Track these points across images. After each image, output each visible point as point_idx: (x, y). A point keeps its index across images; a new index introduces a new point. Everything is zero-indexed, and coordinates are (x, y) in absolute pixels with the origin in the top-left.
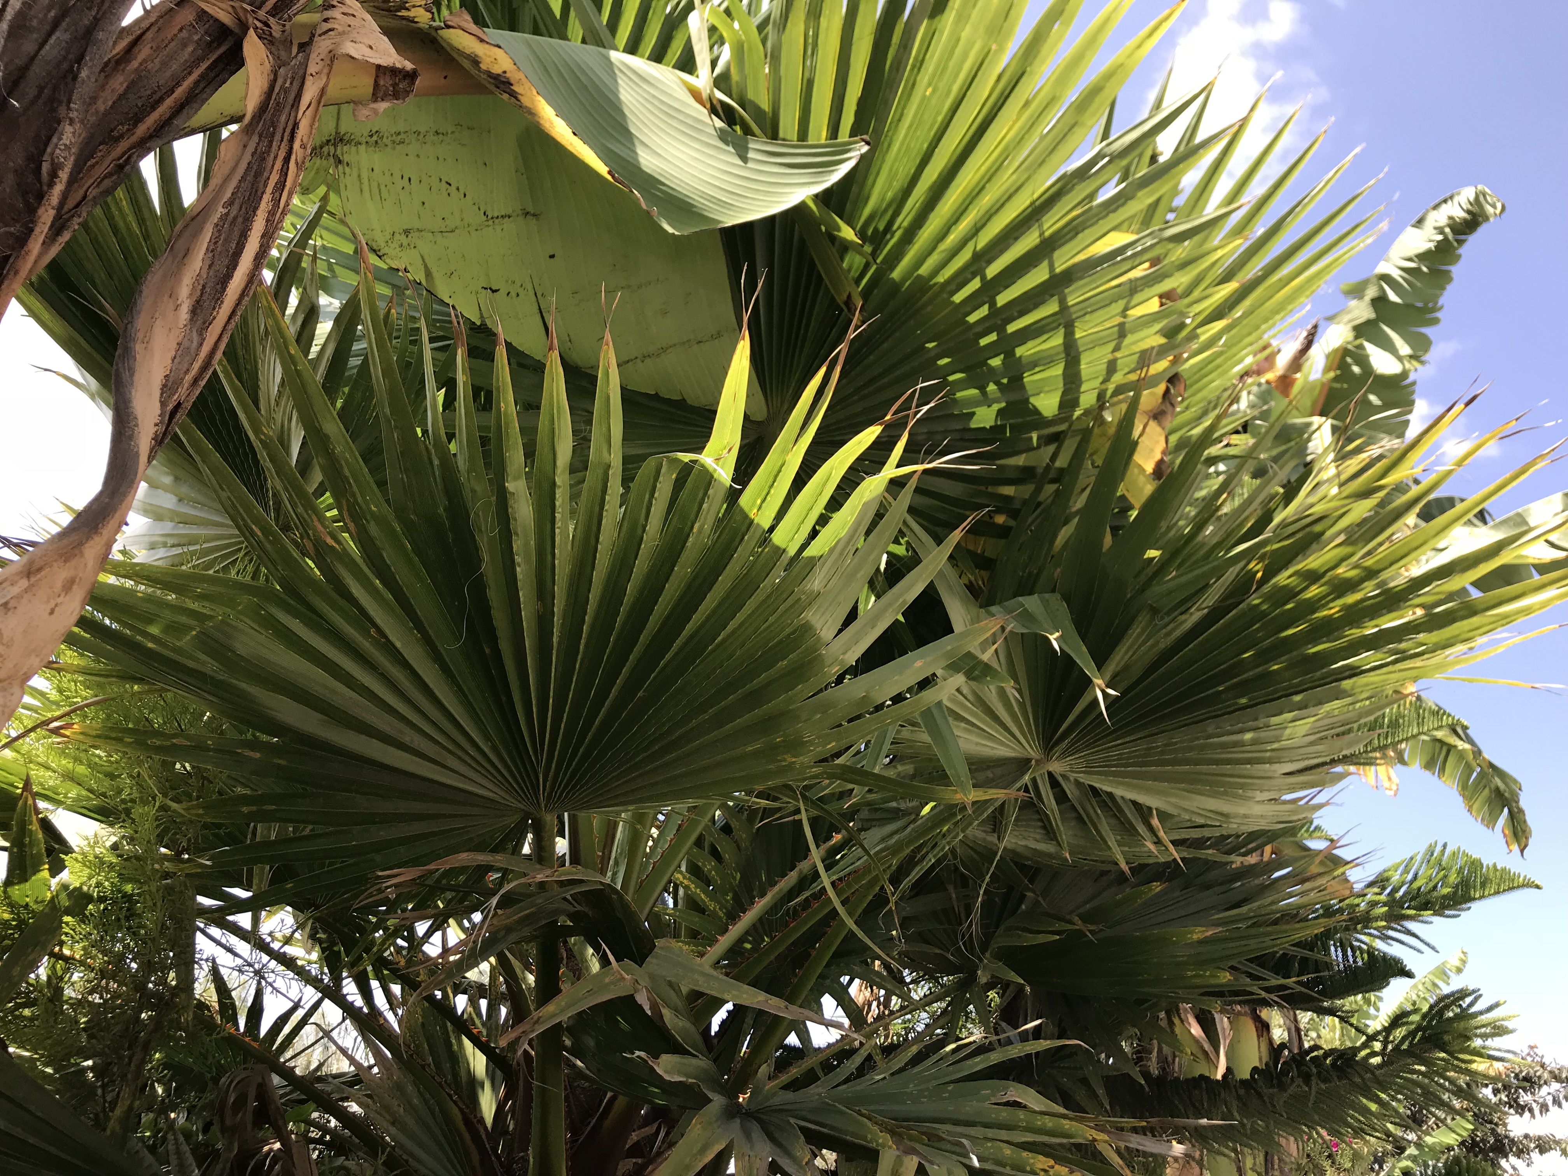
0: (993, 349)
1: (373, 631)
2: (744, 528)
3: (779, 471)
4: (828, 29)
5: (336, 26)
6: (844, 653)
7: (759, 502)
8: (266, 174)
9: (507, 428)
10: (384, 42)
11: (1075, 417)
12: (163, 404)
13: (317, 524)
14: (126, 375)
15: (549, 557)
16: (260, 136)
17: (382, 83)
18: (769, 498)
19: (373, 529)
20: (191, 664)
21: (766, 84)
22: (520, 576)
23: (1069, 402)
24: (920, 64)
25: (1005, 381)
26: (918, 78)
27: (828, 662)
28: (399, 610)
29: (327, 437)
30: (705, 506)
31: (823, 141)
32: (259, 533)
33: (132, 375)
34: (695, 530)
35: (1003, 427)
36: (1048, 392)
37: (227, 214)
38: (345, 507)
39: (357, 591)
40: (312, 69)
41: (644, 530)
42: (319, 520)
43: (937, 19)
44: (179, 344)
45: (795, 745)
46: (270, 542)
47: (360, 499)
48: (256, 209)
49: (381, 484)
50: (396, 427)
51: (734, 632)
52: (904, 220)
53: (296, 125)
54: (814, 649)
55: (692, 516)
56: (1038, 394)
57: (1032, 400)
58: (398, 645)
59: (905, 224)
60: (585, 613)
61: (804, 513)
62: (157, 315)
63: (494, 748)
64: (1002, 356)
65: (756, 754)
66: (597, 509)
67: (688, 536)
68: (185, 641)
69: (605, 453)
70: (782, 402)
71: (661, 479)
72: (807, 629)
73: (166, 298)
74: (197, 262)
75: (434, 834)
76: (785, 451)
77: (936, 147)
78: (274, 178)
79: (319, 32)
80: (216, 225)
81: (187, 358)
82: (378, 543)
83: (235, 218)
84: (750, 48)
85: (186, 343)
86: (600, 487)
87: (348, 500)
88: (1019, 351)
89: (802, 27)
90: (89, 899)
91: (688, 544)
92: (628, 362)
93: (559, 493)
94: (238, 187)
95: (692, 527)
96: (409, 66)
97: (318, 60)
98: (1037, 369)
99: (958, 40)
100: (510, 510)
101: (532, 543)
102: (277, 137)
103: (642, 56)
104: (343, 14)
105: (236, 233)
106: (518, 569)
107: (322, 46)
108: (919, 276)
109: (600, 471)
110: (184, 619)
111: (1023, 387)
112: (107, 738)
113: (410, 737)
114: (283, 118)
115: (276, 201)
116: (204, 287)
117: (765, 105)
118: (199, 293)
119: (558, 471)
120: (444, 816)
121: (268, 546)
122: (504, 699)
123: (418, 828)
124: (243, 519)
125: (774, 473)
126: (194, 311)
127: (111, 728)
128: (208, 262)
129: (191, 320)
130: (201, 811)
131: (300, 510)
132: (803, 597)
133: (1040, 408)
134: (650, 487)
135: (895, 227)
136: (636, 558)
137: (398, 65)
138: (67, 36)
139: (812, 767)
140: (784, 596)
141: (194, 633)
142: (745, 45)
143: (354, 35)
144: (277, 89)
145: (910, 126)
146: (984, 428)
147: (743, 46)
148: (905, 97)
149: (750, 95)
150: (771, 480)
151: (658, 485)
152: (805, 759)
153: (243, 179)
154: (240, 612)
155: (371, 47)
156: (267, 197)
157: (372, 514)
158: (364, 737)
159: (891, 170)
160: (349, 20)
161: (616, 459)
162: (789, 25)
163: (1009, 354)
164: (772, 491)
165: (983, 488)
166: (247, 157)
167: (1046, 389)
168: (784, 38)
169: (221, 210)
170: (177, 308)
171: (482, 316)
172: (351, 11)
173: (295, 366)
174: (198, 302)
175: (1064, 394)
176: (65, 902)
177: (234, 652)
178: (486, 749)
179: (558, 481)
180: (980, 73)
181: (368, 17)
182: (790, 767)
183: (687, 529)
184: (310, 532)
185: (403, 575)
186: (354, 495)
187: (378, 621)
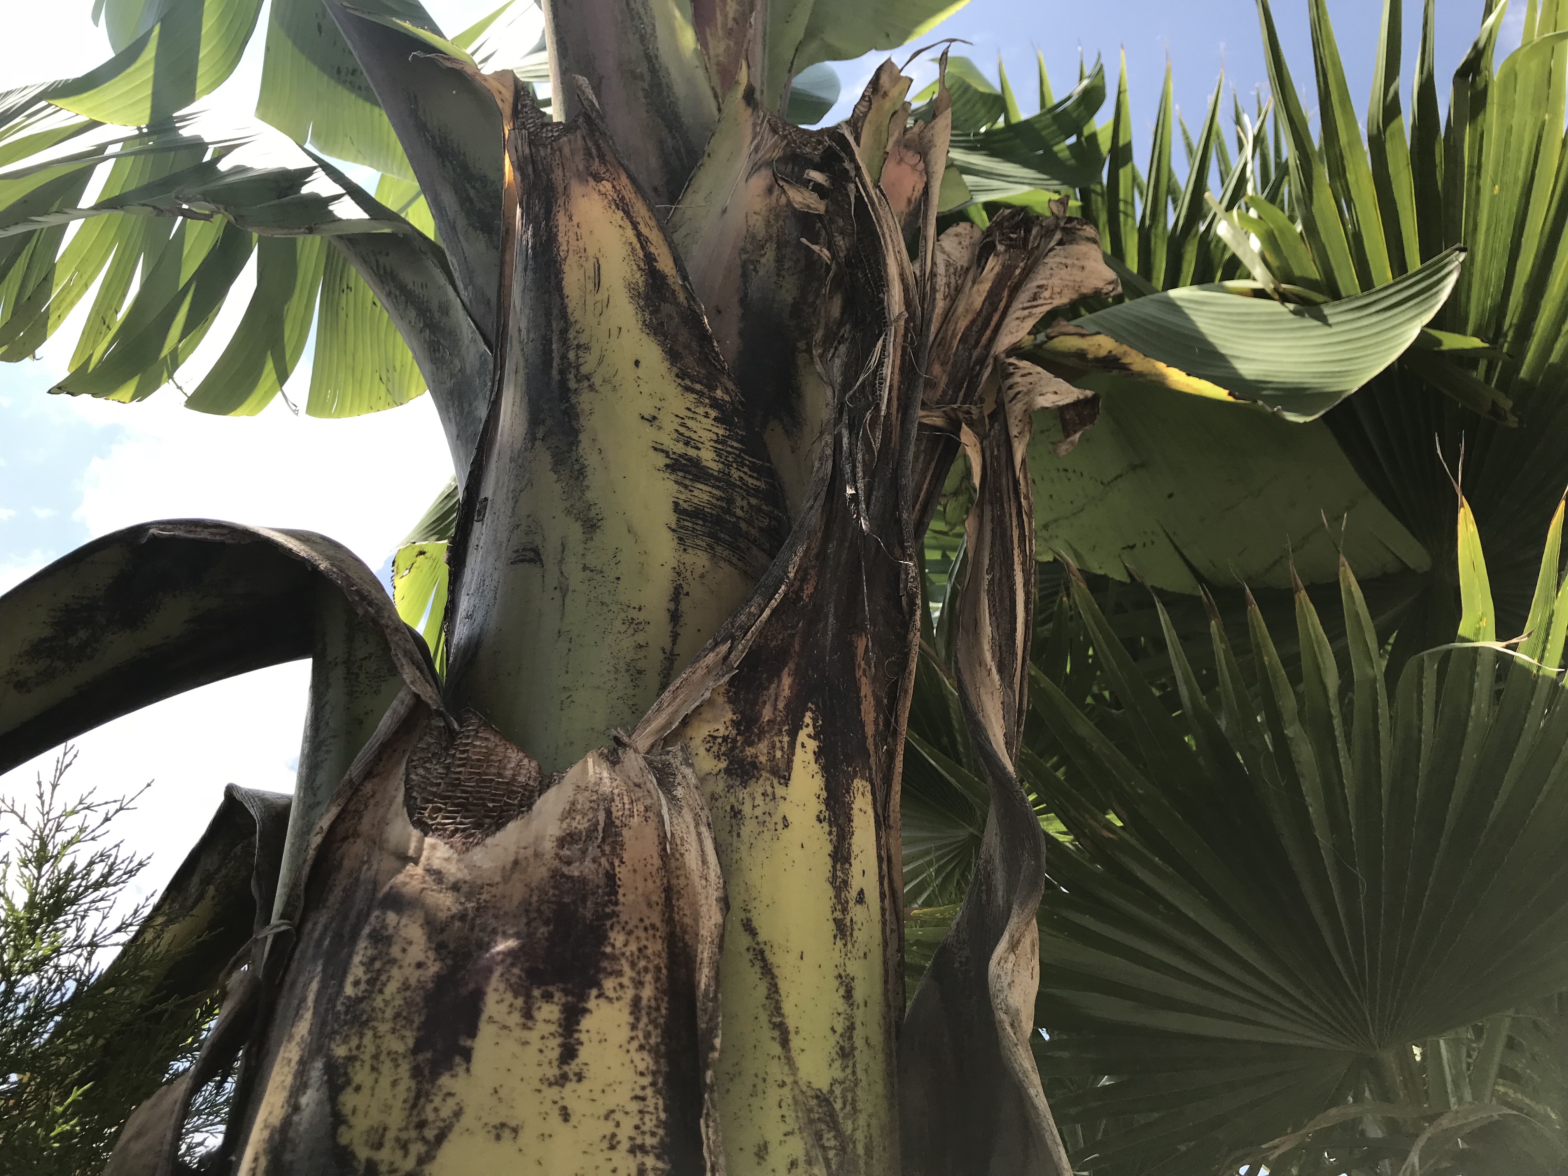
1: (1162, 908)
2: (1528, 692)
4: (1357, 181)
5: (1020, 389)
7: (1537, 655)
8: (1009, 533)
9: (1275, 678)
10: (1062, 385)
13: (1091, 821)
15: (1338, 789)
16: (992, 504)
17: (1068, 417)
18: (1547, 655)
19: (1145, 811)
21: (1310, 256)
22: (1313, 817)
24: (1477, 169)
26: (1481, 182)
28: (1182, 880)
30: (1476, 684)
31: (1391, 281)
34: (1473, 713)
37: (993, 579)
38: (1114, 798)
39: (1141, 874)
40: (1014, 431)
41: (1420, 731)
42: (1092, 817)
43: (1480, 118)
44: (1002, 702)
47: (1125, 787)
48: (1013, 564)
52: (1512, 317)
53: (1016, 483)
55: (1466, 700)
58: (1191, 915)
59: (1515, 321)
62: (979, 686)
66: (1372, 725)
67: (1467, 721)
69: (1368, 669)
71: (1425, 674)
73: (978, 669)
74: (987, 630)
77: (1521, 235)
78: (1016, 533)
79: (1006, 400)
80: (988, 591)
82: (1152, 823)
83: (1000, 579)
84: (1282, 232)
85: (1007, 700)
86: (1370, 703)
87: (1115, 791)
89: (1329, 191)
91: (1470, 728)
93: (1335, 723)
94: (991, 553)
95: (1469, 710)
96: (1089, 393)
97: (1017, 422)
99: (1510, 129)
100: (1293, 755)
101: (1319, 780)
102: (1005, 497)
103: (1184, 285)
104: (1023, 376)
105: (1006, 593)
106: (1311, 809)
107: (1016, 409)
108: (1551, 365)
109: (1367, 688)
114: (1004, 481)
115: (1023, 551)
116: (1000, 647)
117: (1314, 273)
118: (998, 654)
119: (1331, 703)
125: (1544, 626)
126: (1000, 671)
128: (995, 625)
129: (1001, 679)
131: (1072, 813)
134: (1416, 686)
135: (1506, 328)
136: (1418, 760)
137: (1081, 397)
138: (881, 492)
142: (1276, 233)
143: (1038, 389)
144: (988, 461)
145: (1488, 229)
147: (1274, 235)
148: (1473, 204)
149: (1297, 273)
150: (1543, 635)
151: (1424, 682)
153: (993, 544)
155: (1056, 393)
156: (1016, 552)
157: (1140, 797)
159: (1482, 278)
160: (1029, 379)
161: (1379, 672)
162: (1315, 195)
164: (1549, 646)
166: (988, 527)
168: (1314, 209)
169: (987, 577)
170: (989, 672)
172: (1026, 371)
174: (1000, 662)
178: (1296, 994)
179: (1332, 711)
180: (1542, 148)
181: (1039, 369)
183: (1464, 714)
184: (1086, 831)
185: (1181, 847)
186: (1119, 785)
187: (1165, 895)
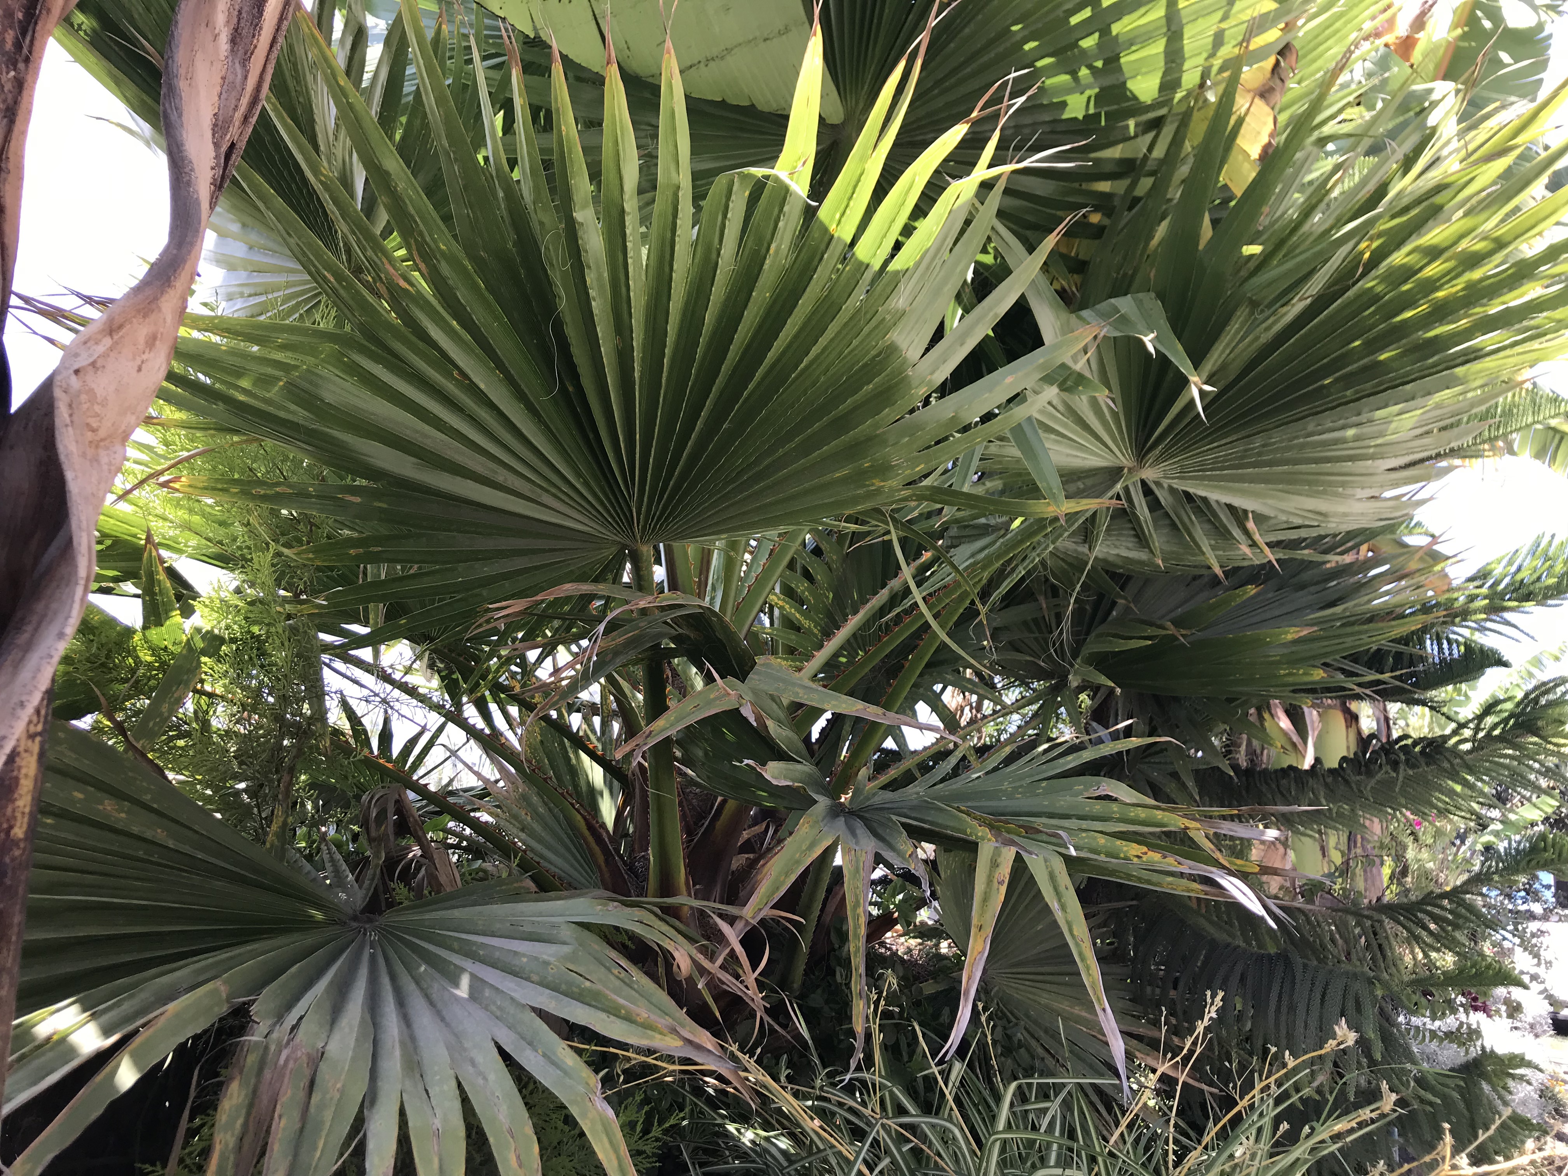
0: (1086, 28)
1: (455, 373)
2: (823, 246)
3: (859, 181)
6: (932, 373)
7: (838, 216)
9: (570, 153)
11: (1176, 100)
12: (216, 145)
13: (388, 266)
14: (174, 116)
15: (624, 290)
18: (848, 211)
19: (445, 269)
20: (282, 414)
22: (596, 311)
23: (1169, 84)
25: (1099, 64)
27: (915, 383)
28: (478, 350)
29: (387, 173)
30: (781, 224)
32: (332, 279)
33: (180, 116)
34: (772, 251)
35: (1097, 115)
36: (1146, 73)
38: (414, 247)
39: (435, 333)
41: (719, 254)
42: (390, 262)
44: (224, 78)
45: (884, 470)
46: (343, 287)
47: (428, 239)
49: (447, 218)
50: (456, 159)
51: (817, 357)
54: (901, 370)
55: (768, 236)
56: (1134, 77)
57: (1130, 85)
58: (482, 386)
60: (665, 346)
61: (887, 226)
62: (196, 48)
63: (586, 484)
64: (1097, 35)
65: (844, 480)
66: (669, 235)
67: (765, 258)
68: (274, 392)
69: (674, 174)
70: (857, 103)
71: (733, 197)
72: (892, 350)
73: (203, 29)
75: (536, 568)
76: (864, 159)
81: (234, 94)
82: (450, 282)
85: (230, 78)
86: (670, 211)
87: (416, 240)
88: (1116, 28)
90: (221, 640)
91: (766, 267)
92: (691, 67)
93: (628, 219)
95: (769, 247)
98: (1134, 48)
100: (580, 242)
101: (606, 275)
106: (593, 303)
109: (670, 193)
110: (270, 371)
111: (1119, 69)
112: (214, 489)
113: (502, 476)
116: (240, 12)
118: (235, 20)
119: (626, 197)
120: (544, 551)
121: (342, 292)
122: (591, 436)
123: (520, 563)
124: (315, 266)
125: (853, 183)
126: (233, 41)
127: (217, 480)
129: (232, 51)
130: (311, 556)
131: (370, 253)
132: (888, 317)
133: (1137, 93)
134: (722, 208)
136: (712, 283)
139: (902, 490)
140: (868, 316)
141: (281, 383)
146: (1076, 119)
150: (850, 191)
151: (731, 205)
152: (894, 483)
154: (323, 360)
157: (442, 253)
158: (459, 478)
161: (685, 180)
163: (1105, 31)
164: (852, 203)
165: (1076, 185)
167: (1144, 70)
170: (216, 37)
171: (535, 28)
173: (346, 97)
174: (236, 30)
175: (1165, 74)
176: (200, 644)
177: (322, 401)
178: (578, 486)
179: (627, 207)
182: (879, 491)
183: (763, 251)
184: (383, 276)
185: (479, 315)
186: (421, 234)
187: (461, 364)
